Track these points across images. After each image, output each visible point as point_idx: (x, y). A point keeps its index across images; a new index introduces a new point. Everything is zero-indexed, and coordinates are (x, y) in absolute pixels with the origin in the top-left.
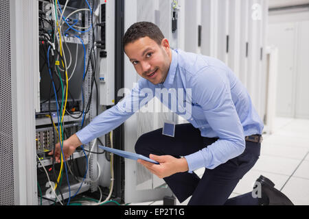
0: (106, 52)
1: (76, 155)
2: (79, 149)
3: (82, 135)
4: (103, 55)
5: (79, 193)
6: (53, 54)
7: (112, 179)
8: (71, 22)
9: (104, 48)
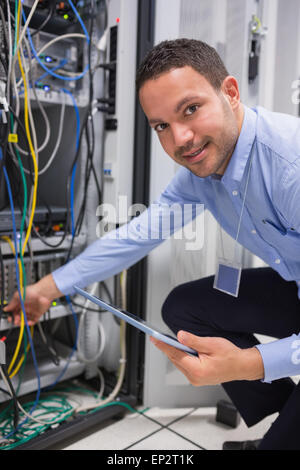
0: (116, 121)
1: (58, 311)
2: (64, 300)
3: (63, 279)
4: (110, 125)
5: (64, 377)
6: (5, 121)
7: (123, 361)
8: (56, 65)
9: (113, 112)
